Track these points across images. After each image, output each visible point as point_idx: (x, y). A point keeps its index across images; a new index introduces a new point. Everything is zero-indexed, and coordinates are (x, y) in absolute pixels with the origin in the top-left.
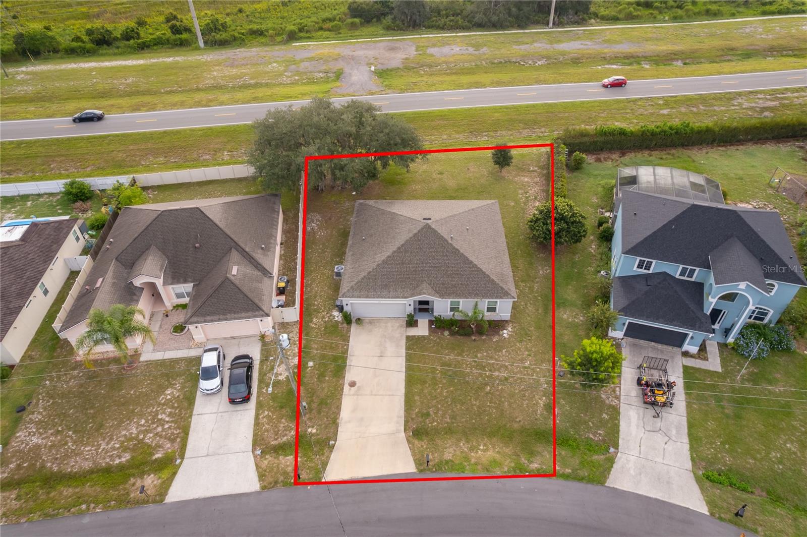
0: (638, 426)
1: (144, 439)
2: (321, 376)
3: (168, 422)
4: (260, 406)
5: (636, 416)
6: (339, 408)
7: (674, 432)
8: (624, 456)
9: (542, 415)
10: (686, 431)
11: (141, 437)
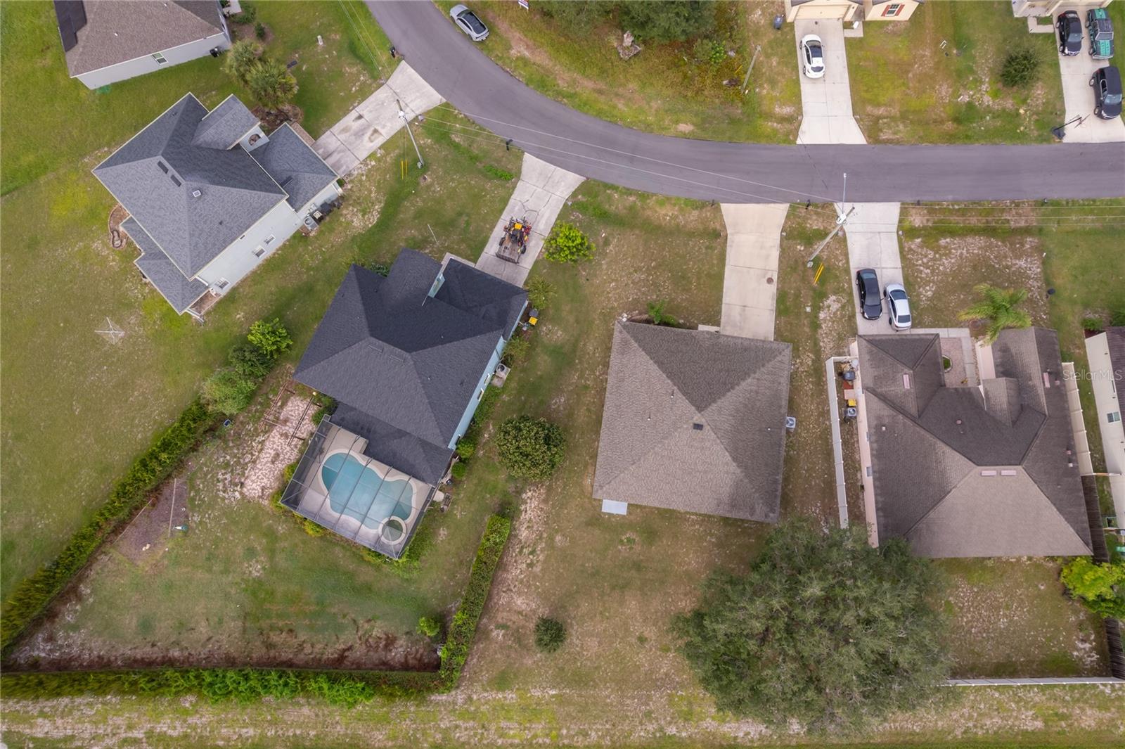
0: (543, 216)
1: (935, 254)
2: (797, 296)
3: (920, 265)
4: (847, 271)
5: (540, 224)
6: (780, 262)
7: (517, 208)
8: (563, 195)
9: (614, 238)
10: (507, 208)
11: (937, 256)
